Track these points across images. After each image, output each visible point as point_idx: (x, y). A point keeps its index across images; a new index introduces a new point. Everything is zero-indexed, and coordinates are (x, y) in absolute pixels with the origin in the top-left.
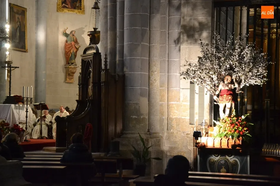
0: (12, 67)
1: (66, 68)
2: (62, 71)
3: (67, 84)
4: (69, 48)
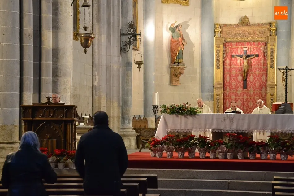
0: (288, 69)
1: (170, 68)
2: (166, 72)
3: (171, 87)
4: (176, 45)
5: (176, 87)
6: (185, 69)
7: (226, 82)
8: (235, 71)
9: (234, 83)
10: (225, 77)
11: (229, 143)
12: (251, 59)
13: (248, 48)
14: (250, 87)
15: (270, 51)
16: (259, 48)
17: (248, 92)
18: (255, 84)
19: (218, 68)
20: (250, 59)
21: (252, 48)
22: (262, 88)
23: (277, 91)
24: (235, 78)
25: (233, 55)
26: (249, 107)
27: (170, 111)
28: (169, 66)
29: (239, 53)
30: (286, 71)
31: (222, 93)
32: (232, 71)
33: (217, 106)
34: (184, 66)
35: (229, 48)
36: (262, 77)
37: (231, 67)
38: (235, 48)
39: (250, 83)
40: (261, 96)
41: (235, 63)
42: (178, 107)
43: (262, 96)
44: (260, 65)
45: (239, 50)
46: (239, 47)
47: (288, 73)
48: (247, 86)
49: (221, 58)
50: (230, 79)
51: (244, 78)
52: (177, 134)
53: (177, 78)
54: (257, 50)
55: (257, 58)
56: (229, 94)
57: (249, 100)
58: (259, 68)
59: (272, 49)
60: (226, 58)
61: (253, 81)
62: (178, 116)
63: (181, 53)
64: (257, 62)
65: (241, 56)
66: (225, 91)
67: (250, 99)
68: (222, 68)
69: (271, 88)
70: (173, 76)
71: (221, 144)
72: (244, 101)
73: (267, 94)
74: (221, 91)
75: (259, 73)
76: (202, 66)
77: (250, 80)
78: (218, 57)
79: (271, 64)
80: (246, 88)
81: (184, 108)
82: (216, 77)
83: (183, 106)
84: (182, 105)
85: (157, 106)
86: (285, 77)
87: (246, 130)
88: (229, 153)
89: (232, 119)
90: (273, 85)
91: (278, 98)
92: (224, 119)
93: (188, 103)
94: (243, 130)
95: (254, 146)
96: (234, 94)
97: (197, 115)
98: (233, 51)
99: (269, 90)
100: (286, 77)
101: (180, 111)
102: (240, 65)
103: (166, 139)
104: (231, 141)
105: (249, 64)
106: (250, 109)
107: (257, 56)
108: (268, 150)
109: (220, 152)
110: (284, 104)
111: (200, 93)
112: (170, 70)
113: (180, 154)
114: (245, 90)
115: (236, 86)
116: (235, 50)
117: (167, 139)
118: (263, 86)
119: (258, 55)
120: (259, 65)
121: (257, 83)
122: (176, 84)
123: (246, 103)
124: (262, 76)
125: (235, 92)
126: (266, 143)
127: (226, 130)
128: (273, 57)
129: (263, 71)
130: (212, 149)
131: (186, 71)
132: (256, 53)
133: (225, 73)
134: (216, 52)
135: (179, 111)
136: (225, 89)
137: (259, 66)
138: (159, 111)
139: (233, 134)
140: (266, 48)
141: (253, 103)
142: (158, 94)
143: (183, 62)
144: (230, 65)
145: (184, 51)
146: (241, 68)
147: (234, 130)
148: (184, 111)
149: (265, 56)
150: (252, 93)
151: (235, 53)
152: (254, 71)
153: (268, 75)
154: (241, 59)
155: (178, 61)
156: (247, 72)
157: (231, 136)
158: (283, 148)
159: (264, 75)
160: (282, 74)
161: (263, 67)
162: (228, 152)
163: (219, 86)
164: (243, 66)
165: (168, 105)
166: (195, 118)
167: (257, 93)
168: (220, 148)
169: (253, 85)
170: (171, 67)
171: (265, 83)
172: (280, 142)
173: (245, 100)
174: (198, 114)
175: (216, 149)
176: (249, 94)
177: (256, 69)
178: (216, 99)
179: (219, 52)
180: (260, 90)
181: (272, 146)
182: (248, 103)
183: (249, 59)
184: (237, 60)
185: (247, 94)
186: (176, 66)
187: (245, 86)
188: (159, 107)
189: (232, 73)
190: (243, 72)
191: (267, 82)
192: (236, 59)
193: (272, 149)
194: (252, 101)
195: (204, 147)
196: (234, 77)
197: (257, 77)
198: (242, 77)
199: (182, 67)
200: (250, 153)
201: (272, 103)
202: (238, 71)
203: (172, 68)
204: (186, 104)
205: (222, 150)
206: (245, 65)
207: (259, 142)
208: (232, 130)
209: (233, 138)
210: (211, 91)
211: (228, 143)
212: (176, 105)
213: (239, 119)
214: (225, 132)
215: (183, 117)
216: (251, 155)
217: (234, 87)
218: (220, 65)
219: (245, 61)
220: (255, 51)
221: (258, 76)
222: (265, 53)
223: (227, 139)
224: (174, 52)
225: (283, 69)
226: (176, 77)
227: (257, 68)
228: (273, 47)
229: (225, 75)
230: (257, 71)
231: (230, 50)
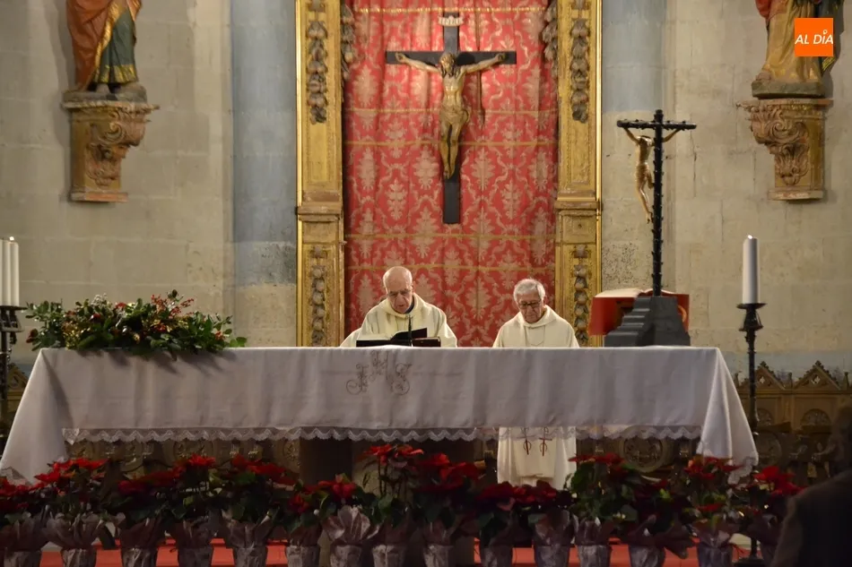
1: (71, 111)
3: (78, 211)
5: (103, 211)
6: (147, 117)
7: (359, 189)
8: (400, 134)
9: (396, 195)
10: (352, 161)
11: (383, 494)
12: (481, 72)
13: (466, 19)
14: (474, 215)
15: (571, 34)
16: (516, 17)
17: (465, 241)
18: (498, 202)
19: (319, 116)
20: (473, 74)
21: (482, 16)
22: (532, 217)
23: (606, 234)
24: (402, 168)
25: (393, 53)
26: (470, 317)
27: (83, 336)
28: (65, 101)
29: (421, 43)
30: (659, 133)
31: (338, 243)
32: (387, 133)
33: (315, 312)
34: (145, 100)
35: (370, 14)
36: (531, 167)
37: (384, 114)
38: (400, 17)
39: (473, 193)
40: (526, 258)
41: (403, 95)
42: (125, 315)
43: (532, 260)
44: (521, 105)
45: (421, 28)
46: (420, 10)
47: (665, 145)
48: (459, 209)
49: (332, 62)
50: (380, 172)
51: (446, 168)
52: (112, 452)
53: (108, 165)
54: (506, 29)
55: (507, 70)
56: (374, 247)
57: (469, 278)
58: (521, 118)
59: (580, 22)
60: (355, 67)
61: (490, 187)
62: (122, 363)
63: (126, 36)
64: (508, 93)
65: (429, 58)
66: (352, 236)
67: (478, 273)
68: (339, 115)
69: (576, 222)
70: (88, 155)
71: (343, 501)
72: (445, 286)
73: (558, 249)
74: (332, 235)
75: (519, 143)
76: (237, 105)
77: (474, 180)
78: (318, 59)
79: (576, 99)
80: (459, 220)
81: (157, 322)
82: (307, 163)
83: (149, 308)
84: (144, 303)
85: (13, 309)
86: (650, 166)
87: (468, 431)
88: (381, 548)
89: (397, 377)
90: (587, 205)
91: (608, 271)
92: (362, 375)
93: (175, 294)
94: (452, 431)
95: (508, 508)
96: (399, 249)
97: (221, 354)
98: (393, 30)
99: (567, 229)
100: (658, 164)
101: (137, 336)
102: (428, 104)
103: (62, 483)
104: (393, 483)
105: (470, 98)
106: (475, 322)
107: (510, 58)
108: (572, 526)
109: (340, 542)
110: (648, 298)
111: (229, 245)
112: (71, 121)
113: (134, 559)
114: (450, 228)
115: (408, 207)
116: (398, 25)
117: (68, 480)
118: (536, 210)
119: (515, 54)
120: (516, 102)
121: (509, 196)
122: (104, 194)
123: (456, 295)
124: (534, 160)
125: (406, 241)
126: (563, 492)
127: (372, 432)
128: (583, 66)
129: (539, 133)
130: (297, 525)
131: (152, 128)
132: (502, 43)
133: (355, 143)
134: (307, 36)
135: (129, 336)
136: (353, 223)
137: (517, 109)
138: (22, 337)
139: (404, 451)
140: (549, 20)
141: (490, 293)
142: (17, 246)
143: (136, 79)
144: (379, 101)
145: (142, 22)
146: (431, 118)
147: (409, 430)
148: (156, 333)
149: (544, 60)
150: (485, 245)
151: (403, 42)
152: (492, 133)
153: (563, 156)
154: (430, 74)
155: (112, 73)
156: (461, 137)
157: (396, 460)
158: (642, 517)
159: (542, 155)
160: (637, 150)
161: (536, 114)
162: (378, 540)
163: (323, 208)
164: (443, 107)
165: (69, 306)
166: (211, 371)
167: (510, 245)
168: (337, 522)
169: (489, 202)
170: (70, 105)
171: (545, 194)
172: (630, 485)
173: (450, 281)
174: (229, 352)
175: (319, 526)
176: (471, 249)
177: (502, 125)
178: (311, 275)
179: (321, 34)
180: (524, 231)
181: (591, 506)
182: (468, 296)
183: (468, 75)
184: (410, 80)
185: (465, 250)
186: (99, 103)
187: (451, 211)
188: (20, 315)
189: (388, 143)
190: (441, 137)
191: (556, 189)
192: (406, 72)
193: (592, 519)
194: (485, 286)
195: (256, 517)
196: (397, 166)
197: (511, 166)
198: (436, 165)
199: (132, 106)
200: (483, 545)
201: (579, 292)
202: (416, 132)
203: (77, 110)
204: (164, 297)
205: (347, 529)
206: (449, 104)
207: (527, 487)
208: (400, 430)
209: (403, 470)
210: (283, 233)
211: (377, 493)
212: (113, 302)
213: (434, 374)
214: (364, 442)
215: (151, 368)
216: (489, 556)
217: (396, 216)
218: (326, 102)
219: (452, 86)
220: (498, 33)
221: (516, 161)
222: (545, 45)
223: (374, 473)
224: (88, 27)
225: (644, 126)
226: (103, 157)
227: (508, 121)
228: (585, 15)
229: (352, 153)
230: (509, 135)
231: (375, 24)
